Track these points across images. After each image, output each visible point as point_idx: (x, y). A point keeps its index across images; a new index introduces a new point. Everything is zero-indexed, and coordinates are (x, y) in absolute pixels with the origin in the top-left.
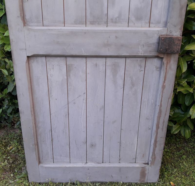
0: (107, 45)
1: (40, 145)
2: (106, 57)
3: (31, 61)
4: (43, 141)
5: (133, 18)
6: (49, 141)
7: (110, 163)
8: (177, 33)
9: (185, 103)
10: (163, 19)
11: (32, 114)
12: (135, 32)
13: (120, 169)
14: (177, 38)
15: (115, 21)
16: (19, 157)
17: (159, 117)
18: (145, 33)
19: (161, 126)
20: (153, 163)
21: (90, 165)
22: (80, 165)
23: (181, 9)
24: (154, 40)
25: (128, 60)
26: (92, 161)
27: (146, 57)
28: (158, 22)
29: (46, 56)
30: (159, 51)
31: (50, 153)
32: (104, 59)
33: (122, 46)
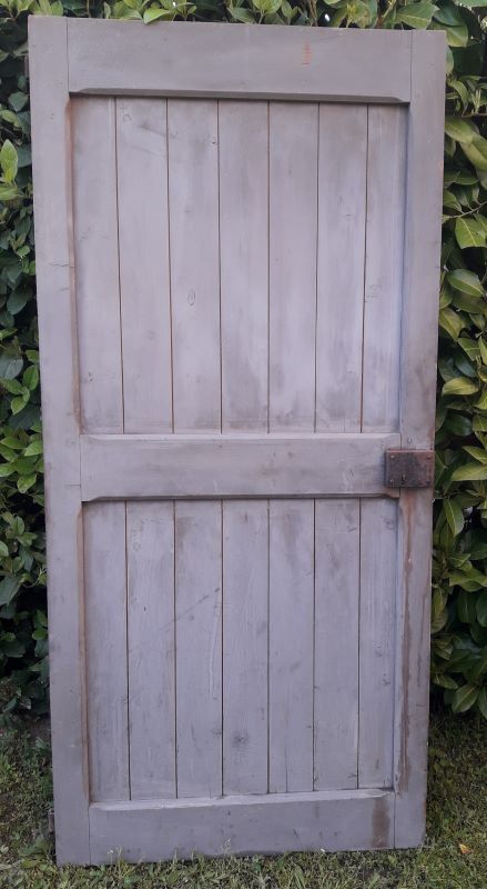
0: (269, 472)
1: (94, 745)
2: (268, 498)
3: (91, 512)
4: (105, 733)
5: (323, 415)
6: (118, 732)
7: (287, 792)
8: (423, 444)
9: (476, 621)
10: (391, 415)
11: (80, 652)
12: (331, 444)
13: (317, 806)
14: (423, 455)
15: (287, 421)
16: (20, 802)
17: (407, 647)
18: (353, 445)
19: (413, 672)
20: (404, 783)
21: (233, 800)
22: (204, 802)
23: (425, 394)
24: (375, 459)
25: (321, 505)
26: (238, 789)
27: (360, 498)
28: (380, 422)
29: (126, 500)
30: (388, 484)
31: (123, 767)
32: (264, 504)
33: (304, 472)
